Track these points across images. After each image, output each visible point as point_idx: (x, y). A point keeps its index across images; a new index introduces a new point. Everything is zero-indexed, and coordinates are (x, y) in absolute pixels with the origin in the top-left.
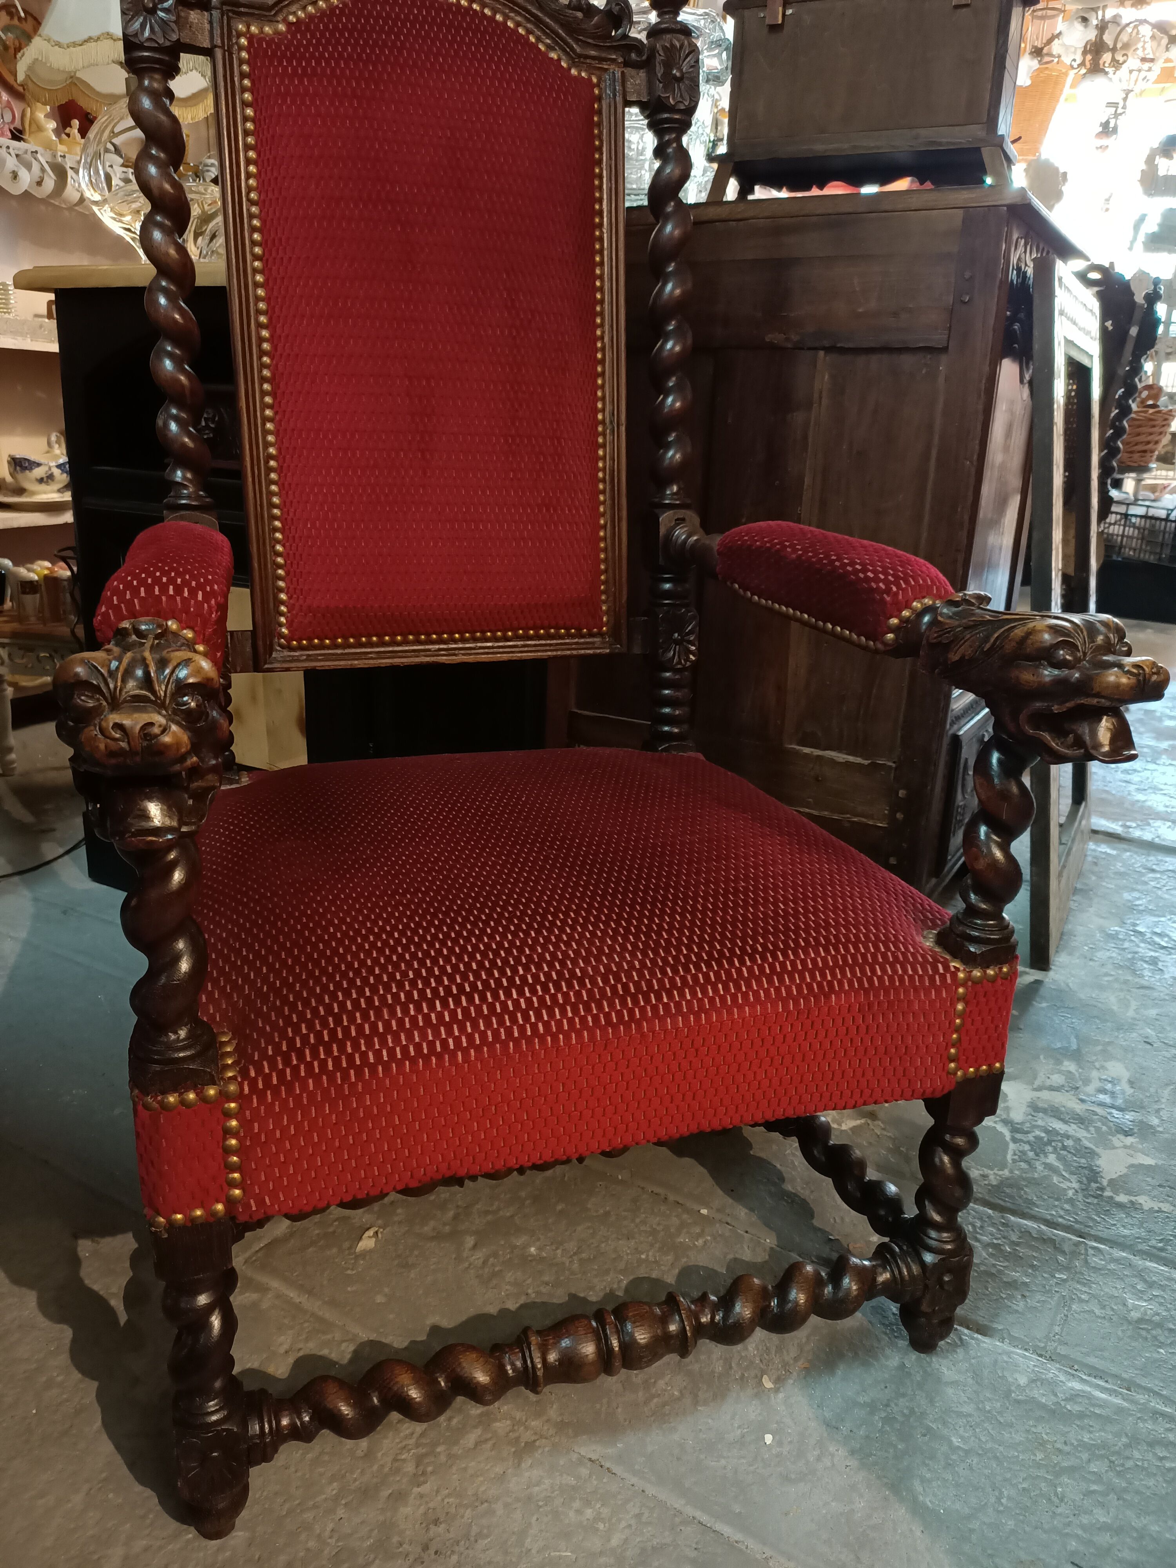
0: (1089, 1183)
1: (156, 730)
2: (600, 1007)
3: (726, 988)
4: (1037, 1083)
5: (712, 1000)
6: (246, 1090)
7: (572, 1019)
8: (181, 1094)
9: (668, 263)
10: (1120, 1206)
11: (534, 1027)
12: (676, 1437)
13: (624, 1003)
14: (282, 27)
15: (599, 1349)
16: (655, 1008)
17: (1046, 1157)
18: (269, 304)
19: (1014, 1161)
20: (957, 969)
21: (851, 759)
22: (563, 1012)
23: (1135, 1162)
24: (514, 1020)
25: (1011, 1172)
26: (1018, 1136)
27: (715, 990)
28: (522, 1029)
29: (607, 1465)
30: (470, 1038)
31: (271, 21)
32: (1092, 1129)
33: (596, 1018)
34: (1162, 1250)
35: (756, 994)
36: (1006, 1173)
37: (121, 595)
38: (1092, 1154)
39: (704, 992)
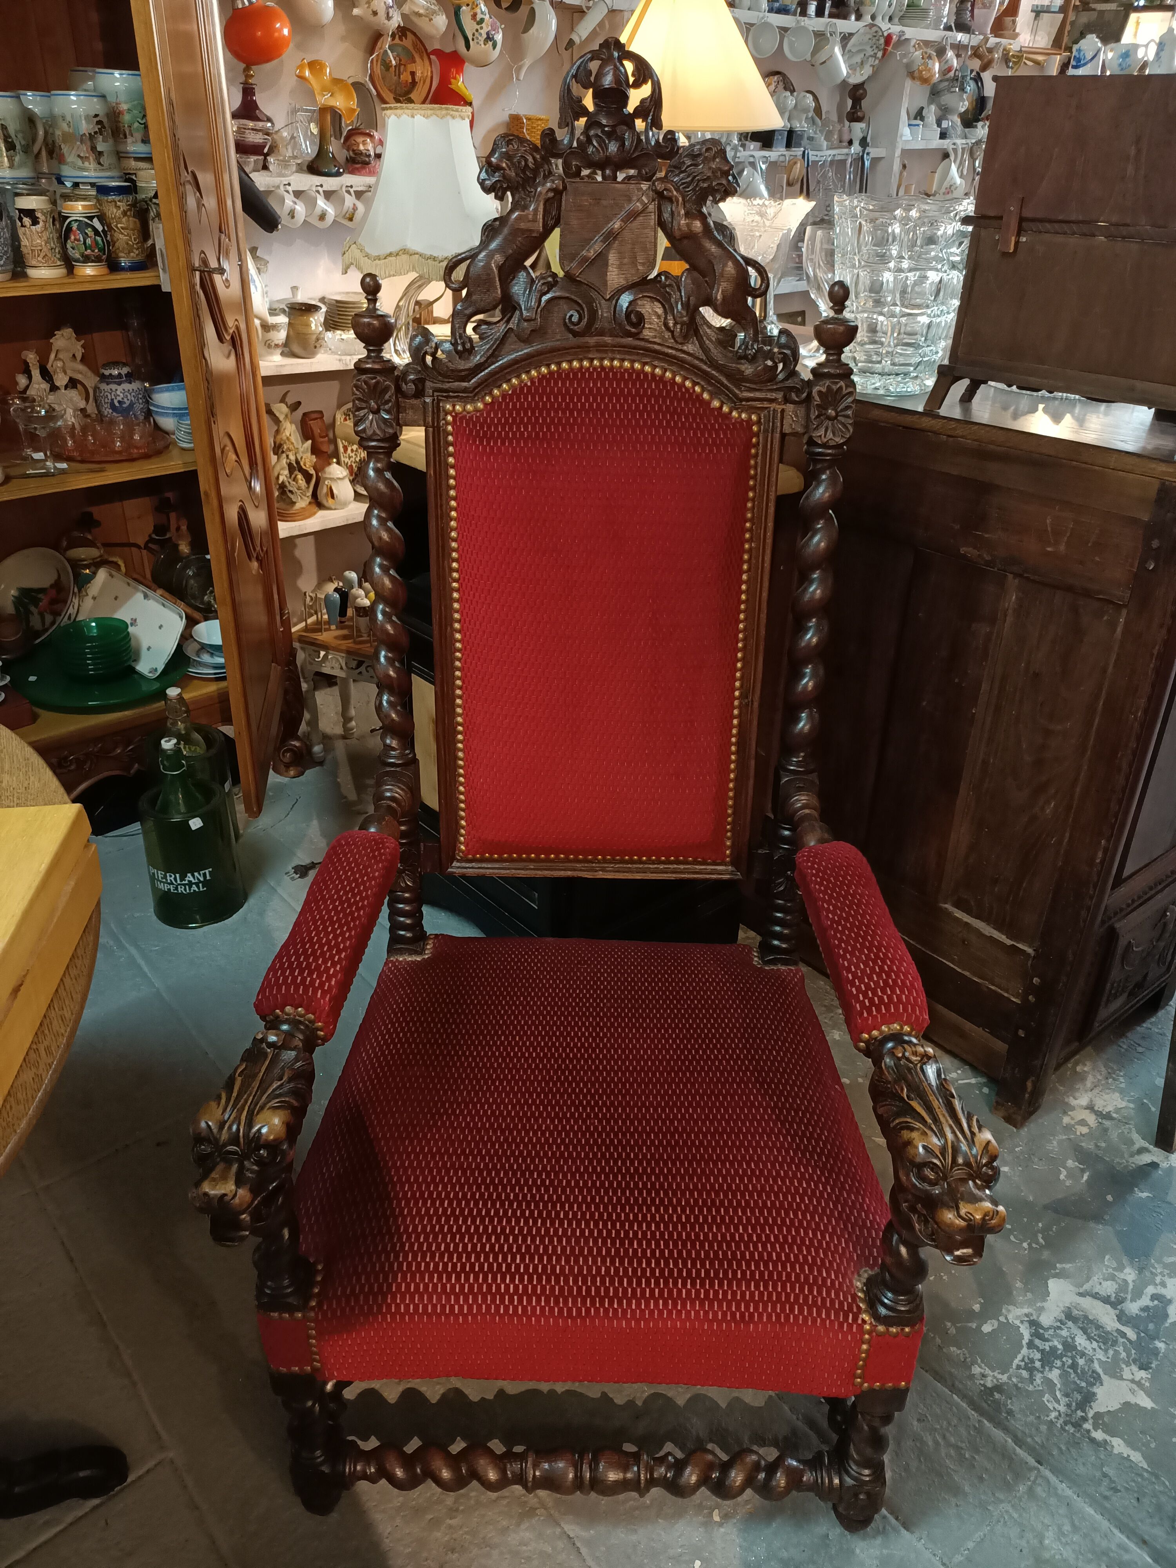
0: (1076, 1410)
2: (566, 1302)
3: (665, 1304)
4: (1086, 1287)
5: (652, 1312)
7: (544, 1307)
9: (813, 572)
10: (1093, 1440)
11: (515, 1309)
12: (634, 1538)
13: (584, 1302)
14: (480, 405)
15: (576, 1476)
16: (606, 1311)
17: (1051, 1370)
18: (462, 615)
19: (1019, 1367)
20: (864, 1321)
21: (996, 934)
22: (538, 1301)
23: (1132, 1400)
24: (502, 1301)
25: (1010, 1378)
26: (1037, 1342)
27: (656, 1304)
28: (506, 1308)
29: (578, 1544)
30: (470, 1308)
31: (473, 401)
32: (1111, 1352)
33: (561, 1311)
34: (1106, 1498)
35: (688, 1313)
36: (1004, 1378)
38: (1096, 1379)
39: (647, 1305)
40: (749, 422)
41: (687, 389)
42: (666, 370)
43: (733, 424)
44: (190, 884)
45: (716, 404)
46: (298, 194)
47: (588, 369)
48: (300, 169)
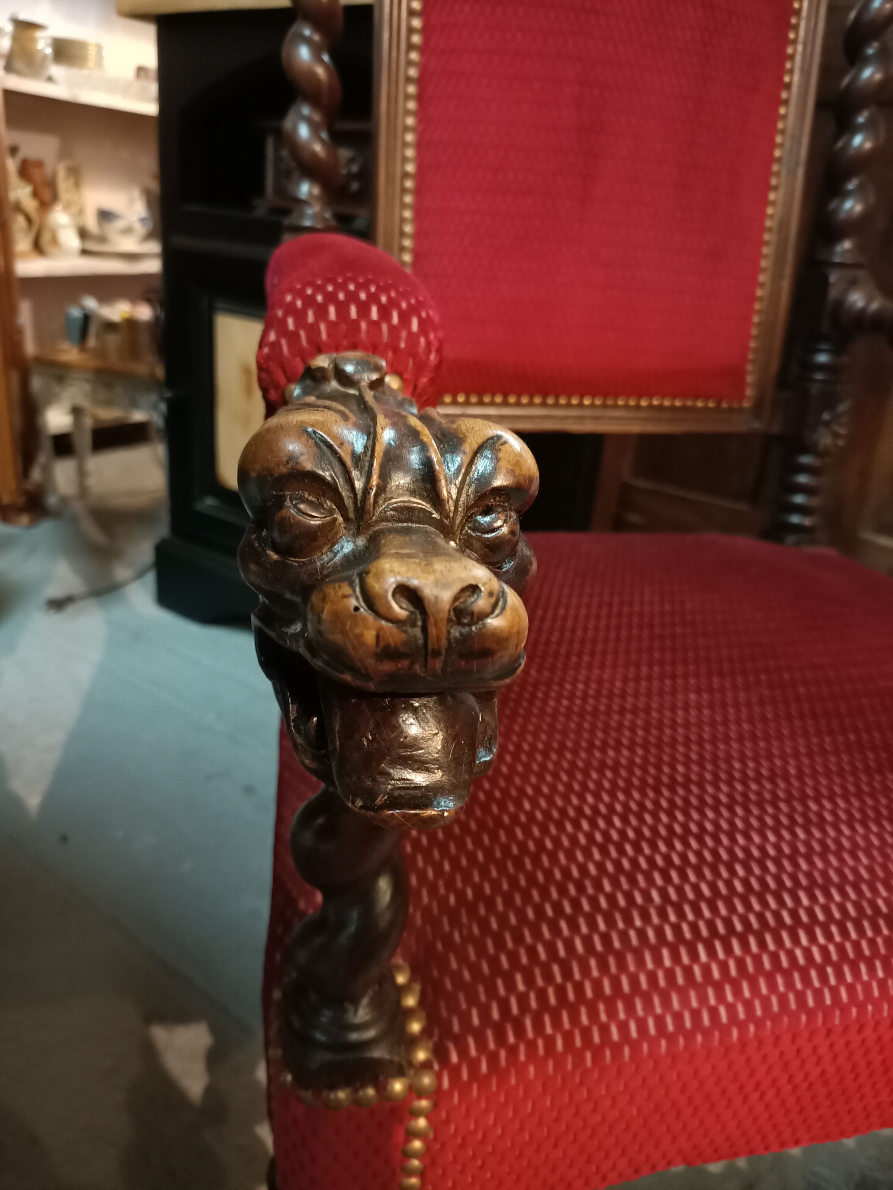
1: (481, 603)
6: (446, 1083)
8: (356, 1090)
37: (300, 316)
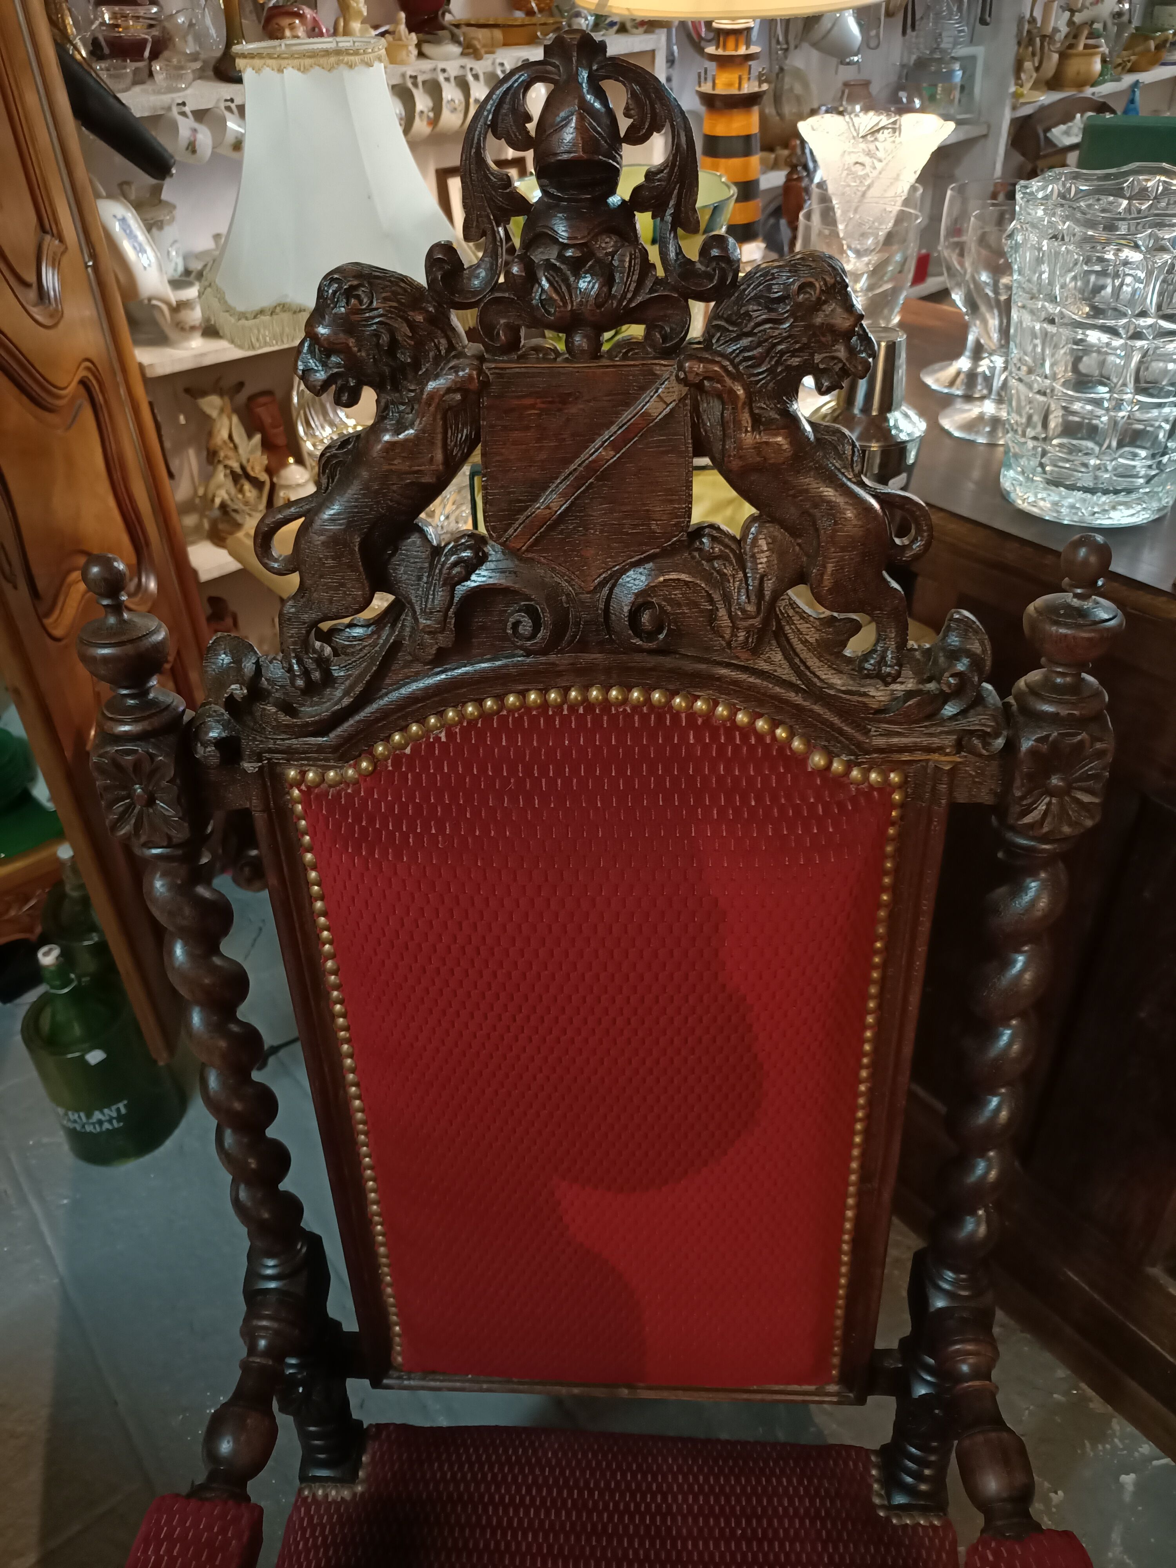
31: (337, 765)
40: (886, 788)
41: (760, 737)
42: (716, 704)
43: (854, 800)
44: (100, 1122)
45: (818, 760)
46: (200, 115)
47: (559, 707)
48: (200, 75)
